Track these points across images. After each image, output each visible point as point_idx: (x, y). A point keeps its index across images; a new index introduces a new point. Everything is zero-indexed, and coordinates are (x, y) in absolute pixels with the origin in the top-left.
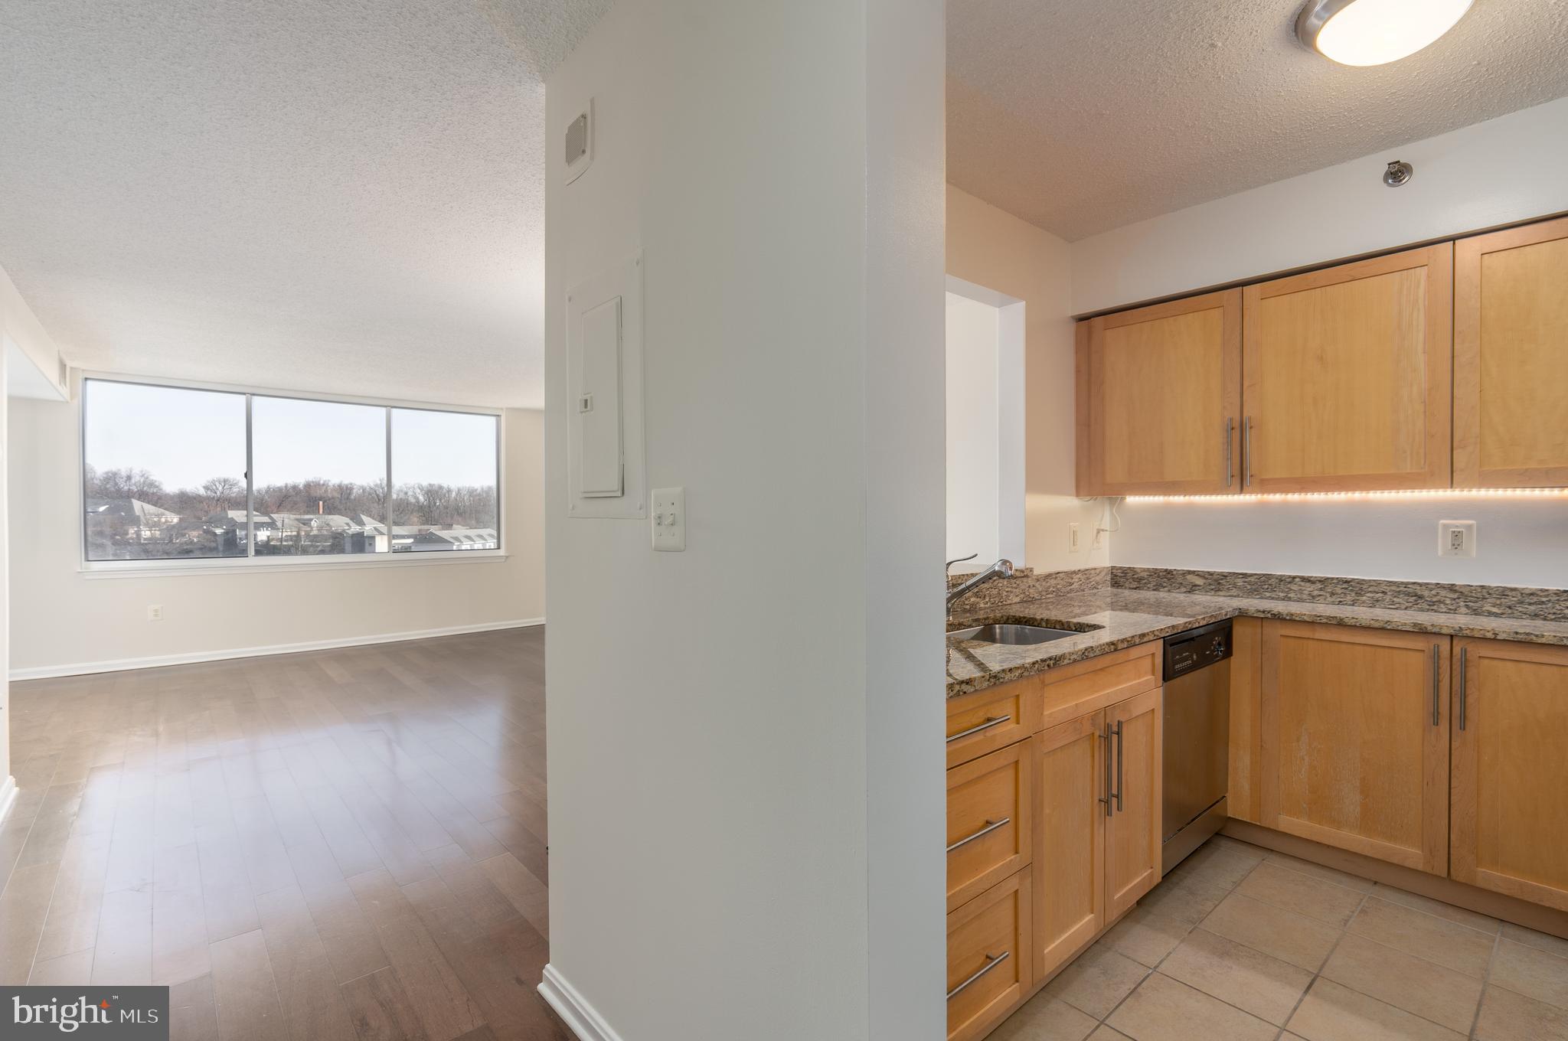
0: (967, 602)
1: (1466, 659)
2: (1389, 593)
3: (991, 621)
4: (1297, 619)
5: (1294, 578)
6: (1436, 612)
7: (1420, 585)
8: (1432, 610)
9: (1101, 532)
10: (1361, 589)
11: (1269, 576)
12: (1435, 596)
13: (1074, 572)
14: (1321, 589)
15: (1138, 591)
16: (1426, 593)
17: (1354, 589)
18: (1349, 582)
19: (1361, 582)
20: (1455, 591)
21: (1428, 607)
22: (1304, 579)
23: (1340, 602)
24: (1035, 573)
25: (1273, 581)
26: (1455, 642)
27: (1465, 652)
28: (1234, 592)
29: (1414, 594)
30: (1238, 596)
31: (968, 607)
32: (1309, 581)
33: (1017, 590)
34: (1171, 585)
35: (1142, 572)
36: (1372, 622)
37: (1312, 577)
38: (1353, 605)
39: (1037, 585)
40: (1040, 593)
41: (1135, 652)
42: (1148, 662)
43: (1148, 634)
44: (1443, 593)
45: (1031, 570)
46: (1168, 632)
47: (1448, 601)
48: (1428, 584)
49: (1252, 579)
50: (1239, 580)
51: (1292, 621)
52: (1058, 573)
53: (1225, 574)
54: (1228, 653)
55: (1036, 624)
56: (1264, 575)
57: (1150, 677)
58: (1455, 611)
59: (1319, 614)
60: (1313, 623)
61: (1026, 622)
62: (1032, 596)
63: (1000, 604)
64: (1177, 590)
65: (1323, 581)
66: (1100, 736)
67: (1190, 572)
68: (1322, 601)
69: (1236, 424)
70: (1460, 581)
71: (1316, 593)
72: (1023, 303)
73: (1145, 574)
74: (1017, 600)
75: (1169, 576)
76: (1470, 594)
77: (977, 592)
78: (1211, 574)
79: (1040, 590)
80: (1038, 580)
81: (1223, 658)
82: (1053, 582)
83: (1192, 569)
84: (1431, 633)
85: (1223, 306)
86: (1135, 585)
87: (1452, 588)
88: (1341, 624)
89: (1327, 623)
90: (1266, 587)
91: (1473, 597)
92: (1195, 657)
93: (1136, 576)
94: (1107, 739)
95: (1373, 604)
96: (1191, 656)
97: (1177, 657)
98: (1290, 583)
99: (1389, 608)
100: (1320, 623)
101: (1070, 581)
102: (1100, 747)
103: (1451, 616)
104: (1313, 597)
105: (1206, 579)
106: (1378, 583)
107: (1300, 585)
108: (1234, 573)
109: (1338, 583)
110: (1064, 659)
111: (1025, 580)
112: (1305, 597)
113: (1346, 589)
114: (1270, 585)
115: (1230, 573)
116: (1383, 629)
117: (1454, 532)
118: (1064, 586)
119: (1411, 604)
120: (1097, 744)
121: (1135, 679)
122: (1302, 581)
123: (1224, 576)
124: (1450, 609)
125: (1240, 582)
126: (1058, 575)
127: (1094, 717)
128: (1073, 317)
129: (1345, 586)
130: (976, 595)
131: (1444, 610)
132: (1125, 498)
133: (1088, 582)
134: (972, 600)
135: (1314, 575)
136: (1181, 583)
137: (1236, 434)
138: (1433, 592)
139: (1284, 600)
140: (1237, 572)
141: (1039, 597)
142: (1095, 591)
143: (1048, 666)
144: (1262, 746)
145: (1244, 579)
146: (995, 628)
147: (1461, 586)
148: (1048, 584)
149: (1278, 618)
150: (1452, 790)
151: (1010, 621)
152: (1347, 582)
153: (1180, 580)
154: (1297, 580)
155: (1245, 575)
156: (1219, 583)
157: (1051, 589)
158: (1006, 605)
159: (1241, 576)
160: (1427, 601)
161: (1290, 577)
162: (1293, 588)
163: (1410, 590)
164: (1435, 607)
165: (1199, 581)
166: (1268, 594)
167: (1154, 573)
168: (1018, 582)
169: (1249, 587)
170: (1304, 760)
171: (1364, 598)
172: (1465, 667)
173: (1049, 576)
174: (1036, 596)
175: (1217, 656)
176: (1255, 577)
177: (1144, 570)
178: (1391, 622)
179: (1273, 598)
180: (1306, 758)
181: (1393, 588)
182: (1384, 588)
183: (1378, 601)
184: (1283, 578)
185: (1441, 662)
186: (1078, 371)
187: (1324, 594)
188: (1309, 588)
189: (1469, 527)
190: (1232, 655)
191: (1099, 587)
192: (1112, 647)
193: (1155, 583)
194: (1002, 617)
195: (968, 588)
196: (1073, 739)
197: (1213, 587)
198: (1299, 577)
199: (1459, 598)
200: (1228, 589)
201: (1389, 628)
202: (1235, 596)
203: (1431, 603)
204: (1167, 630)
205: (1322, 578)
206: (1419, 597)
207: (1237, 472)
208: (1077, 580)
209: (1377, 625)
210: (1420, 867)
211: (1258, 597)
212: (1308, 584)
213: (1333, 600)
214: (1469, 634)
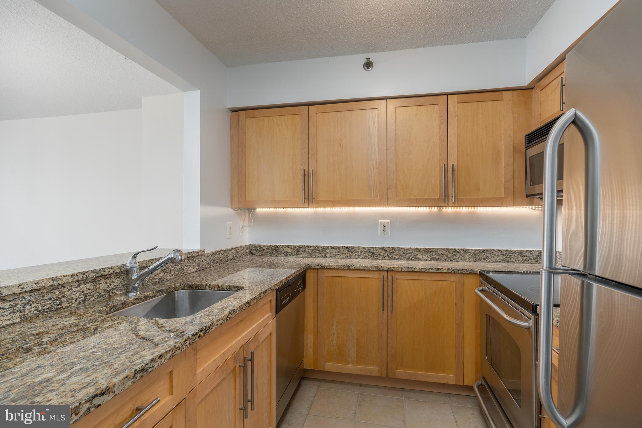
0: (156, 277)
1: (392, 281)
2: (363, 252)
3: (172, 290)
4: (332, 268)
5: (328, 247)
6: (378, 259)
7: (373, 248)
8: (377, 258)
9: (244, 227)
10: (353, 251)
11: (318, 247)
12: (378, 252)
13: (230, 250)
14: (338, 252)
15: (262, 257)
16: (375, 251)
17: (350, 251)
18: (349, 248)
19: (353, 248)
20: (384, 250)
21: (376, 257)
22: (332, 247)
23: (346, 257)
24: (206, 252)
25: (320, 249)
26: (388, 273)
27: (392, 277)
28: (305, 255)
29: (371, 253)
30: (306, 257)
31: (157, 280)
32: (334, 248)
33: (194, 264)
34: (277, 253)
35: (264, 247)
36: (360, 267)
37: (335, 246)
38: (350, 258)
39: (207, 259)
40: (209, 264)
41: (260, 303)
42: (267, 307)
43: (268, 290)
44: (381, 251)
45: (203, 251)
46: (278, 285)
47: (382, 255)
48: (376, 247)
49: (312, 248)
50: (306, 249)
51: (330, 269)
52: (221, 251)
53: (301, 247)
54: (304, 288)
55: (202, 288)
56: (316, 246)
57: (269, 314)
58: (384, 259)
59: (340, 265)
60: (339, 269)
61: (196, 287)
62: (204, 266)
63: (182, 274)
64: (280, 256)
65: (339, 248)
66: (240, 366)
67: (285, 246)
68: (339, 257)
69: (307, 173)
70: (386, 246)
71: (337, 253)
72: (200, 91)
73: (265, 248)
74: (195, 270)
75: (276, 248)
76: (389, 251)
77: (165, 269)
78: (295, 247)
79: (210, 262)
80: (208, 257)
81: (302, 291)
82: (217, 256)
83: (286, 245)
84: (381, 270)
85: (300, 114)
86: (261, 254)
87: (383, 249)
88: (349, 269)
89: (344, 269)
90: (317, 252)
91: (390, 252)
92: (290, 294)
93: (261, 249)
94: (245, 368)
95: (357, 257)
96: (289, 295)
97: (283, 297)
98: (327, 249)
99: (363, 259)
100: (341, 269)
101: (227, 255)
102: (240, 373)
103: (383, 260)
104: (336, 256)
105: (292, 249)
106: (359, 248)
107: (331, 250)
108: (305, 246)
109: (344, 249)
110: (213, 326)
111: (199, 257)
112: (332, 255)
113: (348, 251)
114: (319, 251)
115: (303, 246)
116: (364, 270)
117: (384, 225)
118: (224, 258)
119: (370, 256)
120: (238, 372)
121: (261, 318)
122: (332, 248)
123: (300, 247)
124: (383, 258)
125: (307, 250)
126: (220, 253)
127: (235, 357)
128: (229, 109)
129: (347, 250)
130: (164, 271)
131: (381, 258)
132: (256, 209)
133: (237, 254)
134: (160, 275)
135: (336, 246)
136: (282, 252)
137: (307, 177)
138: (377, 251)
139: (324, 257)
140: (305, 245)
141: (209, 267)
142: (241, 259)
143: (199, 337)
144: (318, 331)
145: (308, 249)
146: (174, 294)
147: (386, 248)
148: (214, 258)
149: (324, 268)
150: (388, 338)
151: (186, 288)
152: (348, 248)
153: (281, 250)
154: (330, 248)
155: (309, 247)
156: (298, 251)
157: (216, 261)
158: (186, 275)
159: (307, 247)
160: (375, 255)
161: (327, 246)
162: (328, 252)
163: (370, 250)
164: (378, 257)
165: (290, 251)
166: (318, 255)
167: (270, 247)
168: (194, 259)
169: (310, 252)
170: (335, 334)
171: (354, 255)
172: (392, 284)
173: (215, 253)
174: (207, 266)
175: (299, 291)
176: (313, 247)
177: (265, 246)
178: (367, 267)
179: (320, 257)
180: (336, 333)
181: (364, 250)
182: (361, 250)
183: (359, 256)
184: (324, 247)
185: (384, 282)
186: (232, 139)
187: (340, 254)
188: (334, 251)
189: (388, 223)
190: (305, 288)
191: (243, 256)
192: (248, 305)
193: (270, 252)
194: (180, 285)
195: (156, 268)
196: (220, 380)
197: (296, 253)
198: (330, 247)
199: (385, 253)
200: (302, 253)
201: (366, 269)
202: (305, 257)
203: (377, 256)
204: (278, 284)
205: (339, 246)
206: (373, 253)
207: (307, 197)
208: (231, 254)
209: (362, 268)
210: (377, 375)
211: (314, 257)
212: (334, 250)
213: (343, 256)
214: (394, 270)
